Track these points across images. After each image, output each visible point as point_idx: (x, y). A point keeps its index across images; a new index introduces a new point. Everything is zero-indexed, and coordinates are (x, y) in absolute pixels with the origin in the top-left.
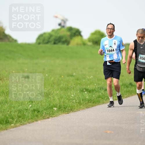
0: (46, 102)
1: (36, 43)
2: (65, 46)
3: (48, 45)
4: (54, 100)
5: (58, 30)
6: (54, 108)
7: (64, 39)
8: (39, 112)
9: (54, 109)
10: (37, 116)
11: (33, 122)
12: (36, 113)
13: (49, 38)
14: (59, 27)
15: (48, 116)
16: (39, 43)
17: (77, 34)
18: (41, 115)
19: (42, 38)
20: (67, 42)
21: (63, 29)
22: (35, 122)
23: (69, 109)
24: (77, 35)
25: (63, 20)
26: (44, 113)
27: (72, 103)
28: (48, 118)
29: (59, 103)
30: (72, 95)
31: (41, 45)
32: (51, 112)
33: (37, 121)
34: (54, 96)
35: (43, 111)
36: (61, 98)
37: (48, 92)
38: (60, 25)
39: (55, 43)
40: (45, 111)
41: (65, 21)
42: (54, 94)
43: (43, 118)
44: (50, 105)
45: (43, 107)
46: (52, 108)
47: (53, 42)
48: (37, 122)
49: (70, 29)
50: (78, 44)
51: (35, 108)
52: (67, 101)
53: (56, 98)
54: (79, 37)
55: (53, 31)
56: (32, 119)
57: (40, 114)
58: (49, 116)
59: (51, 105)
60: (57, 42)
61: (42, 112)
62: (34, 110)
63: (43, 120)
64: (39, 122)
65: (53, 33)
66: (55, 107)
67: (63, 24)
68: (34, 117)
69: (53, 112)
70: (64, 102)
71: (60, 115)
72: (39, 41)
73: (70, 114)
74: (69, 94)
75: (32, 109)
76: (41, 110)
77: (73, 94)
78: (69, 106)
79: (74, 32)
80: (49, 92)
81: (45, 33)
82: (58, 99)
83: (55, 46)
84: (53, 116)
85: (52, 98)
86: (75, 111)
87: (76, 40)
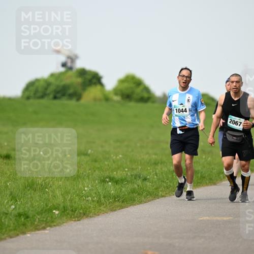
0: (40, 200)
1: (22, 97)
2: (73, 102)
3: (44, 101)
4: (54, 196)
5: (61, 74)
6: (54, 211)
7: (71, 91)
8: (28, 217)
9: (55, 213)
10: (24, 225)
11: (18, 235)
12: (23, 219)
13: (46, 89)
14: (62, 69)
15: (44, 225)
16: (28, 98)
17: (94, 81)
18: (32, 224)
19: (32, 89)
20: (77, 96)
21: (70, 73)
22: (22, 236)
23: (80, 213)
24: (95, 84)
25: (69, 57)
26: (37, 220)
27: (85, 202)
28: (44, 228)
29: (63, 202)
30: (86, 189)
31: (31, 101)
32: (49, 218)
33: (24, 233)
34: (54, 189)
35: (35, 216)
36: (67, 193)
37: (43, 182)
38: (64, 65)
39: (55, 98)
40: (38, 217)
41: (72, 59)
42: (54, 187)
43: (35, 229)
44: (47, 206)
45: (36, 210)
46: (50, 210)
47: (51, 96)
48: (25, 236)
49: (83, 72)
50: (95, 99)
51: (21, 211)
52: (77, 199)
53: (58, 193)
54: (99, 87)
55: (52, 75)
56: (15, 229)
57: (30, 222)
58: (46, 224)
59: (50, 205)
60: (58, 95)
61: (32, 217)
62: (20, 215)
63: (35, 231)
64: (28, 235)
65: (52, 80)
66: (55, 209)
67: (69, 64)
68: (19, 227)
69: (52, 217)
70: (71, 200)
71: (64, 224)
72: (27, 93)
73: (81, 222)
74: (80, 186)
75: (15, 212)
76: (30, 214)
77: (88, 187)
78: (80, 206)
79: (89, 77)
80: (45, 183)
81: (37, 80)
82: (62, 194)
83: (56, 102)
84: (53, 224)
85: (51, 193)
86: (91, 217)
87: (93, 92)
